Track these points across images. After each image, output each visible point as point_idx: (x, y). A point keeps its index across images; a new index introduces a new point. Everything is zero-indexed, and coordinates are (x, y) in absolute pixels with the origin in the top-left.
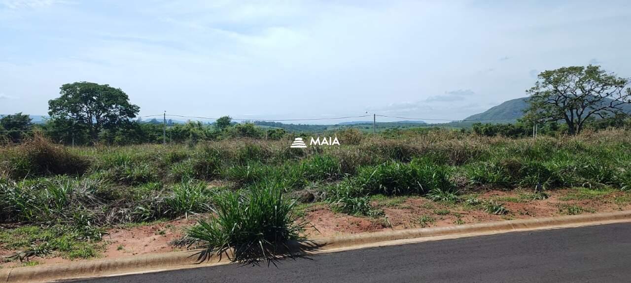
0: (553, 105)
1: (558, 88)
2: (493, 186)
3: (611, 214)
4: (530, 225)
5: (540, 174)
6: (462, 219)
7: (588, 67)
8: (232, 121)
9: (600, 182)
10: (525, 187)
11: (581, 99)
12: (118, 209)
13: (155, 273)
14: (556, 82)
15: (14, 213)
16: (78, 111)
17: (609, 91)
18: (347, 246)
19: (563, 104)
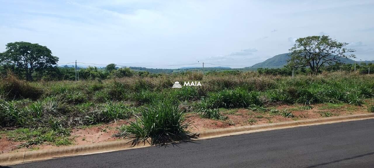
0: (303, 58)
1: (306, 48)
2: (283, 103)
3: (347, 117)
4: (307, 123)
5: (307, 96)
6: (271, 120)
7: (322, 36)
8: (116, 66)
9: (338, 100)
10: (299, 103)
11: (318, 54)
12: (74, 118)
13: (110, 153)
14: (305, 45)
15: (11, 121)
16: (18, 60)
17: (333, 50)
18: (212, 136)
19: (309, 57)
